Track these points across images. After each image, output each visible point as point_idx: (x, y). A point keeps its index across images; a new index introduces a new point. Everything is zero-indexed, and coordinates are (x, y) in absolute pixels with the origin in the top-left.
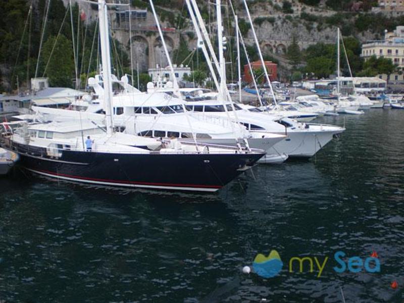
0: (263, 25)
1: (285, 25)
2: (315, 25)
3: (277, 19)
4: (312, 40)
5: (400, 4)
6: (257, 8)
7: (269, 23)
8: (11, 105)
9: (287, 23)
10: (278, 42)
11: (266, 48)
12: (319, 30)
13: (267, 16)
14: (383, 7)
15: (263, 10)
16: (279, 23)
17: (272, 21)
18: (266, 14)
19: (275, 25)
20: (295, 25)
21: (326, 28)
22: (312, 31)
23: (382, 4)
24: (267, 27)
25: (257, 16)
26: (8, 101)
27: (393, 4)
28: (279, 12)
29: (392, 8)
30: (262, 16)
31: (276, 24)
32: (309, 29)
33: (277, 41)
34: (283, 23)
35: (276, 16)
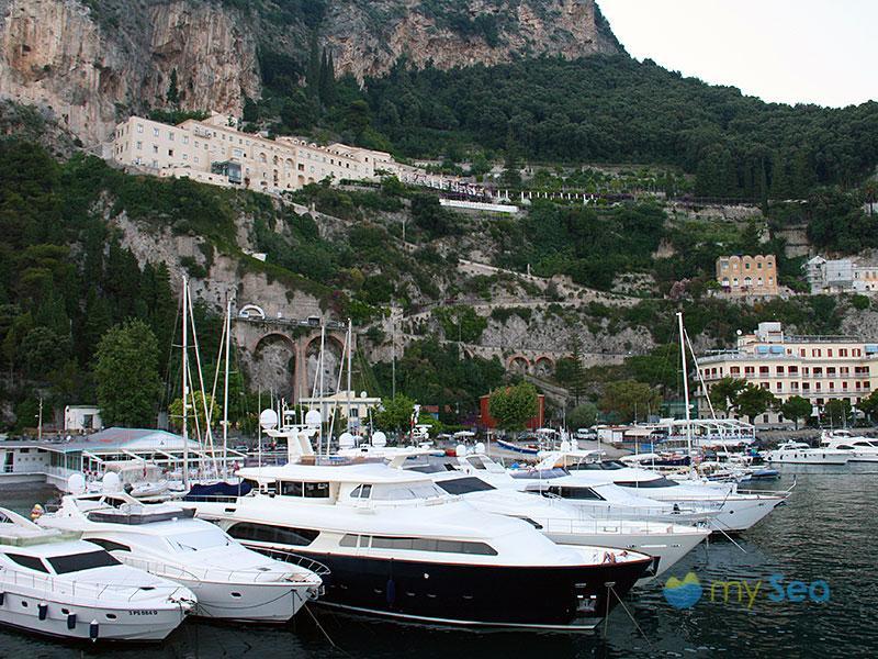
0: (509, 321)
1: (549, 322)
2: (605, 323)
3: (534, 311)
4: (601, 350)
5: (760, 282)
6: (497, 291)
7: (519, 318)
8: (30, 459)
9: (554, 318)
10: (539, 354)
11: (515, 363)
12: (613, 331)
13: (516, 305)
14: (727, 289)
15: (509, 295)
16: (539, 318)
17: (525, 314)
18: (514, 301)
19: (531, 323)
20: (569, 323)
21: (625, 328)
22: (599, 335)
23: (726, 283)
24: (517, 326)
25: (498, 305)
26: (25, 450)
27: (746, 283)
28: (538, 299)
29: (744, 289)
30: (506, 306)
31: (533, 320)
32: (594, 330)
33: (537, 353)
34: (545, 319)
35: (533, 305)
